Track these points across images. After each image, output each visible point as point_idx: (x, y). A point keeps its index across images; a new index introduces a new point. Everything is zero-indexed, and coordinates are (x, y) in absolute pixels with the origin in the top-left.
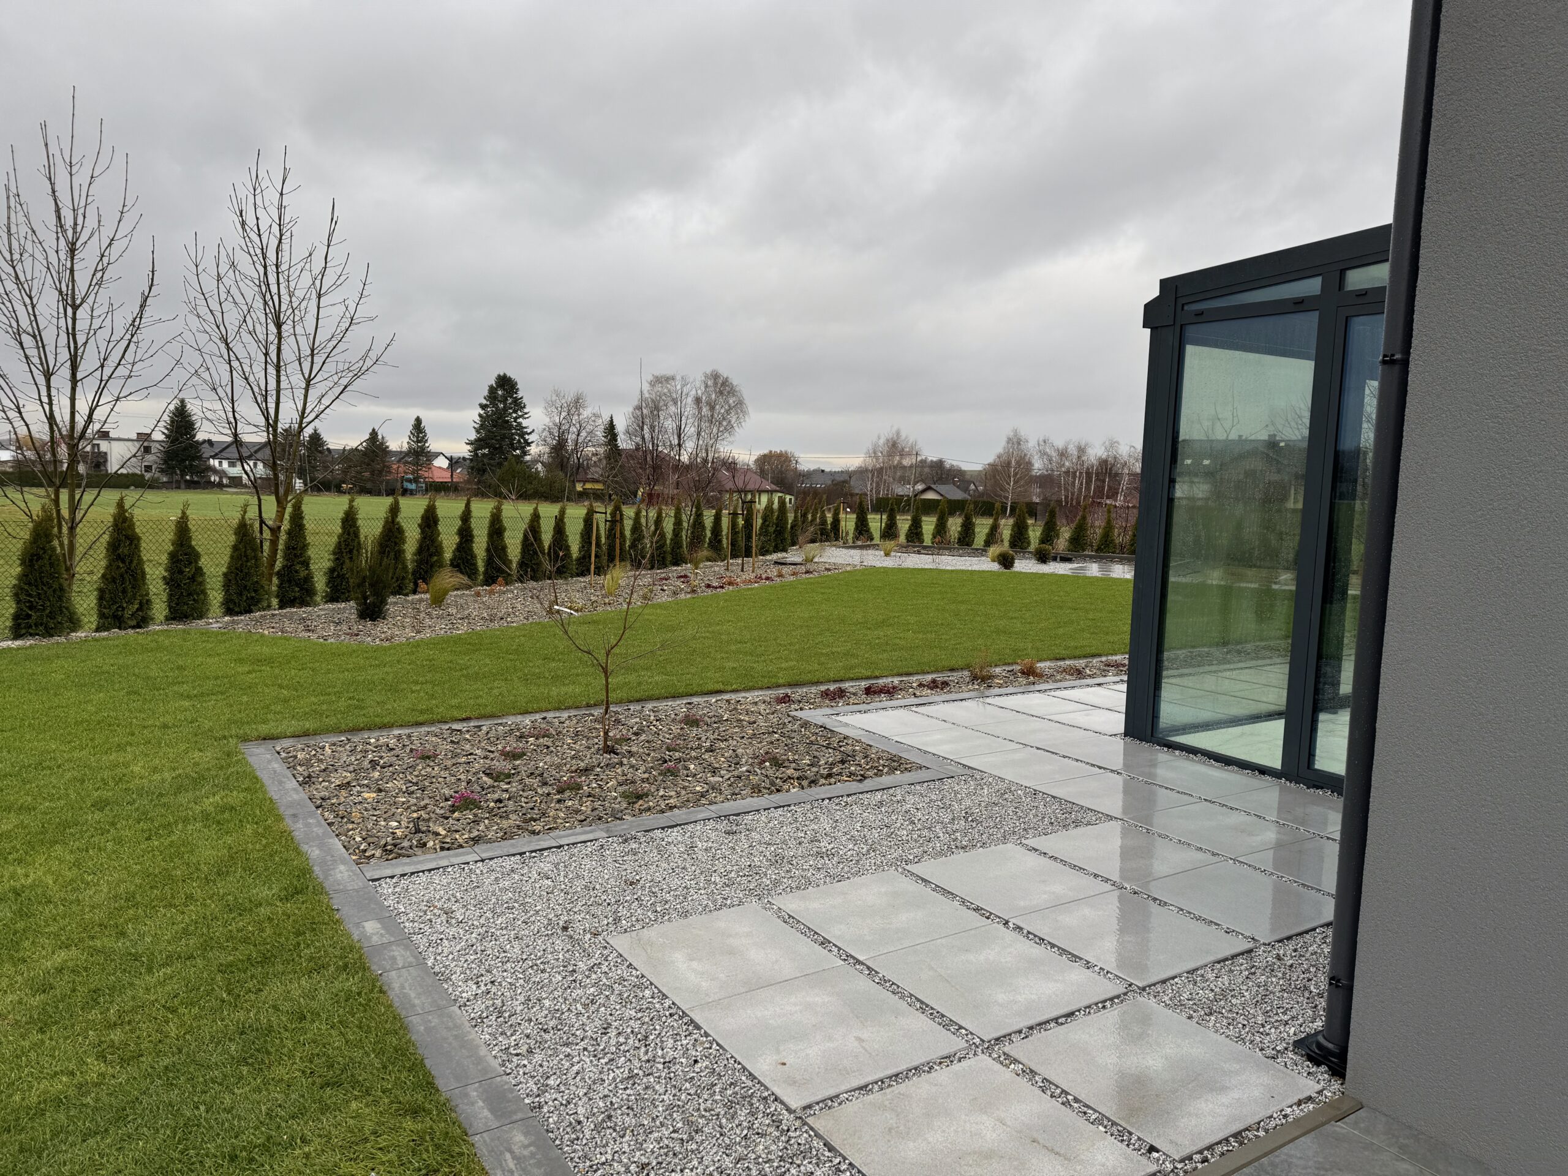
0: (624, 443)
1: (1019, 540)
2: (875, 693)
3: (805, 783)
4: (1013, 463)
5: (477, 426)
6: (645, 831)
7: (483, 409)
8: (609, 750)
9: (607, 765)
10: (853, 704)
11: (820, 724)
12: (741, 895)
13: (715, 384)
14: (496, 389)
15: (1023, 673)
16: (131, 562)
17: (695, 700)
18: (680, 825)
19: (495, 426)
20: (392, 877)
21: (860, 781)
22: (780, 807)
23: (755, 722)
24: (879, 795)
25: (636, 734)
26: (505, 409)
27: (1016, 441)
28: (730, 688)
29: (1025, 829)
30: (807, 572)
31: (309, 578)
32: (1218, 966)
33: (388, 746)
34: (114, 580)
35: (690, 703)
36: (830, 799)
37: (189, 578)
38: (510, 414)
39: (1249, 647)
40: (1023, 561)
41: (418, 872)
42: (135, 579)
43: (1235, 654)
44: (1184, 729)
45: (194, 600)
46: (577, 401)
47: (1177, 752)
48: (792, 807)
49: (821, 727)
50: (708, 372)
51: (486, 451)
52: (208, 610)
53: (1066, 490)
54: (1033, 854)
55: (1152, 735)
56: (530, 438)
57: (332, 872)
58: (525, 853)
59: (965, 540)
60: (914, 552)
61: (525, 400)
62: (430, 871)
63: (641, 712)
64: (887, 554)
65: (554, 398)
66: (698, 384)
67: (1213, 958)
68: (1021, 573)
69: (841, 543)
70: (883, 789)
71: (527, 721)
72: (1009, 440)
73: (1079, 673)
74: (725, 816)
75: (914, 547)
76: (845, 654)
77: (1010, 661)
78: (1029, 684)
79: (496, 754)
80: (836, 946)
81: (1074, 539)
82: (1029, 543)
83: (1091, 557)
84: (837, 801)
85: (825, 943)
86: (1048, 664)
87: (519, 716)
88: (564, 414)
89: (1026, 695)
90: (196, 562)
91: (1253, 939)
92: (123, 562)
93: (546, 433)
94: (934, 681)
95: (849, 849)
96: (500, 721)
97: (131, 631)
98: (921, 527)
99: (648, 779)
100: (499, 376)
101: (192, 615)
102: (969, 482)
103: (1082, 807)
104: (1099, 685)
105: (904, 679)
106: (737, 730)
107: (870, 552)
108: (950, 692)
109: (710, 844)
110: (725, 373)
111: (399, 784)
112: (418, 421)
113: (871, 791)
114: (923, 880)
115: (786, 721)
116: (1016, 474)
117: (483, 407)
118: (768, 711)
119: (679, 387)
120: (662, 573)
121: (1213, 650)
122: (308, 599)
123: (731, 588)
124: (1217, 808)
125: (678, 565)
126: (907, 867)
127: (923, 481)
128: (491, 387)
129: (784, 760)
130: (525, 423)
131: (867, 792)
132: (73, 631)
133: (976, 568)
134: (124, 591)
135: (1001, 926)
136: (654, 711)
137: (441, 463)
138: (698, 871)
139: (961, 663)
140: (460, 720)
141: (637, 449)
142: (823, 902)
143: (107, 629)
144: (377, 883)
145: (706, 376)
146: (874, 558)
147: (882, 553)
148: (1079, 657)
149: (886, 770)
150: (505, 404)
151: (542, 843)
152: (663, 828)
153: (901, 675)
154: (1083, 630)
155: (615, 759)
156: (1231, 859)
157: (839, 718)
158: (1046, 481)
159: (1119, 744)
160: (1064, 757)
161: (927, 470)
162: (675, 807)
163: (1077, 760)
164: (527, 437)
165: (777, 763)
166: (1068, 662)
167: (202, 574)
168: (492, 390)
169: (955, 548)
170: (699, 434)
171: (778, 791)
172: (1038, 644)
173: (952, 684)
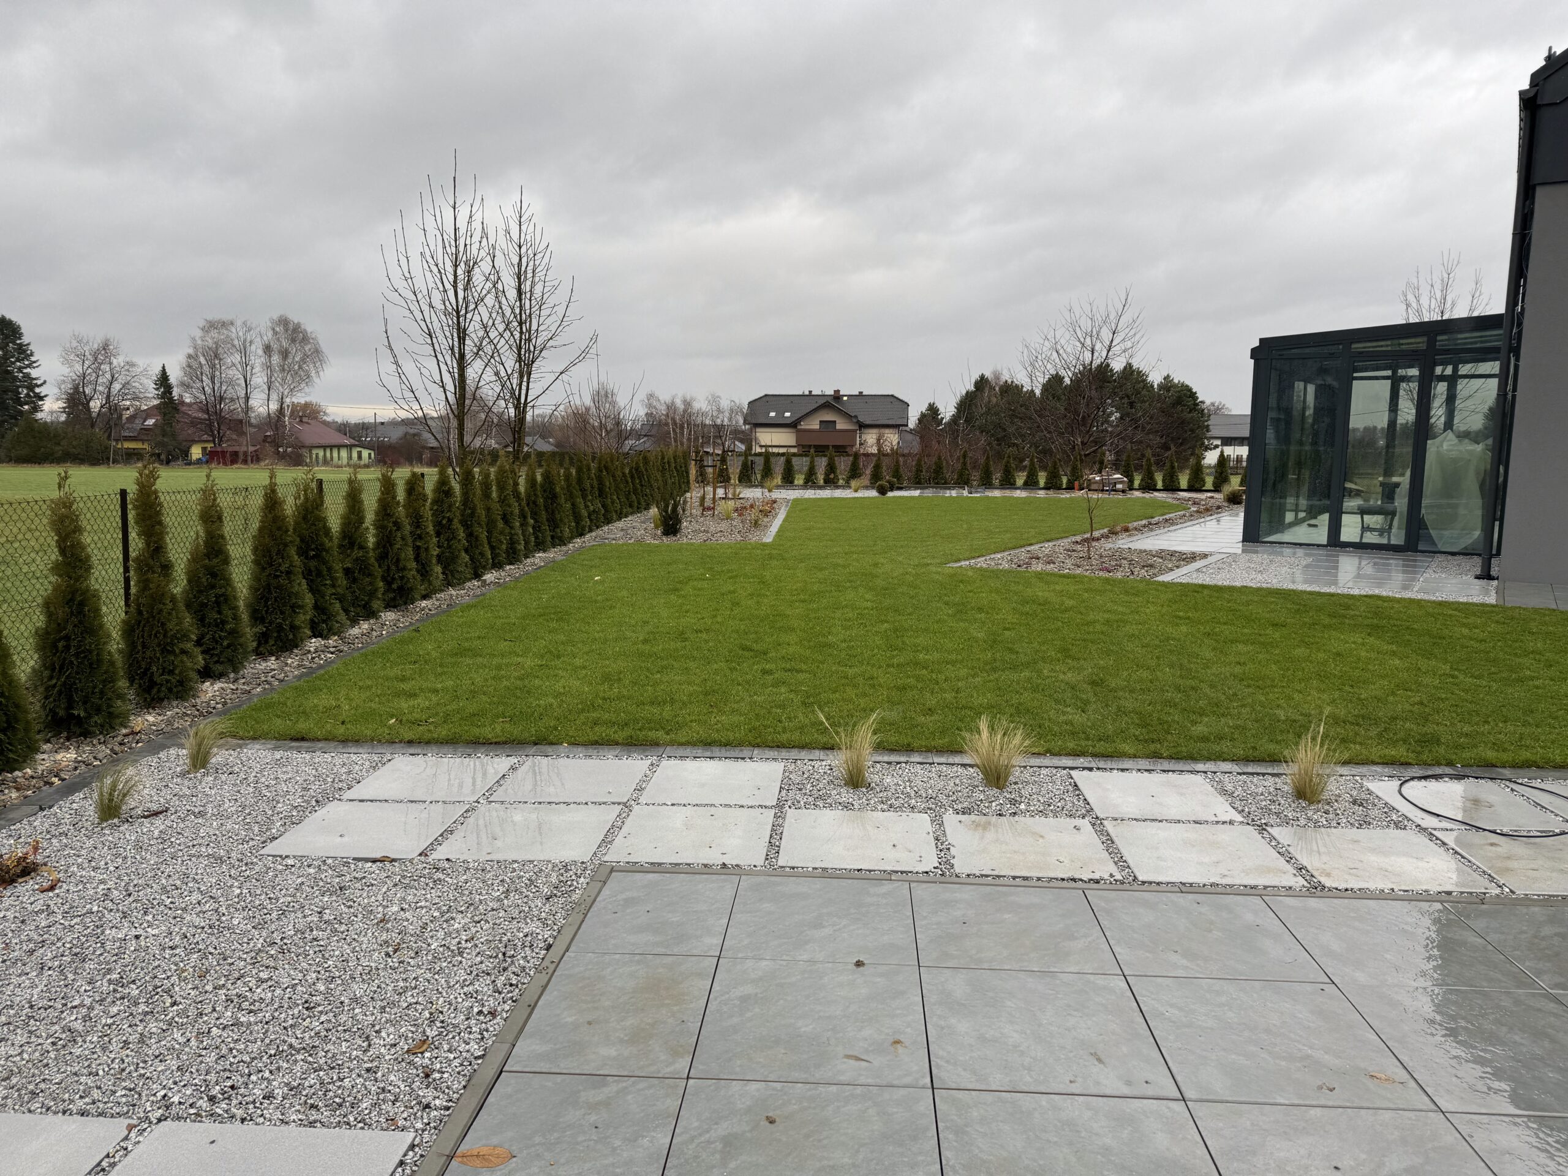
13: (286, 330)
27: (602, 394)
56: (42, 391)
61: (32, 347)
65: (75, 344)
66: (264, 330)
75: (788, 486)
88: (88, 363)
119: (240, 333)
141: (197, 402)
145: (273, 322)
164: (37, 389)
170: (269, 383)
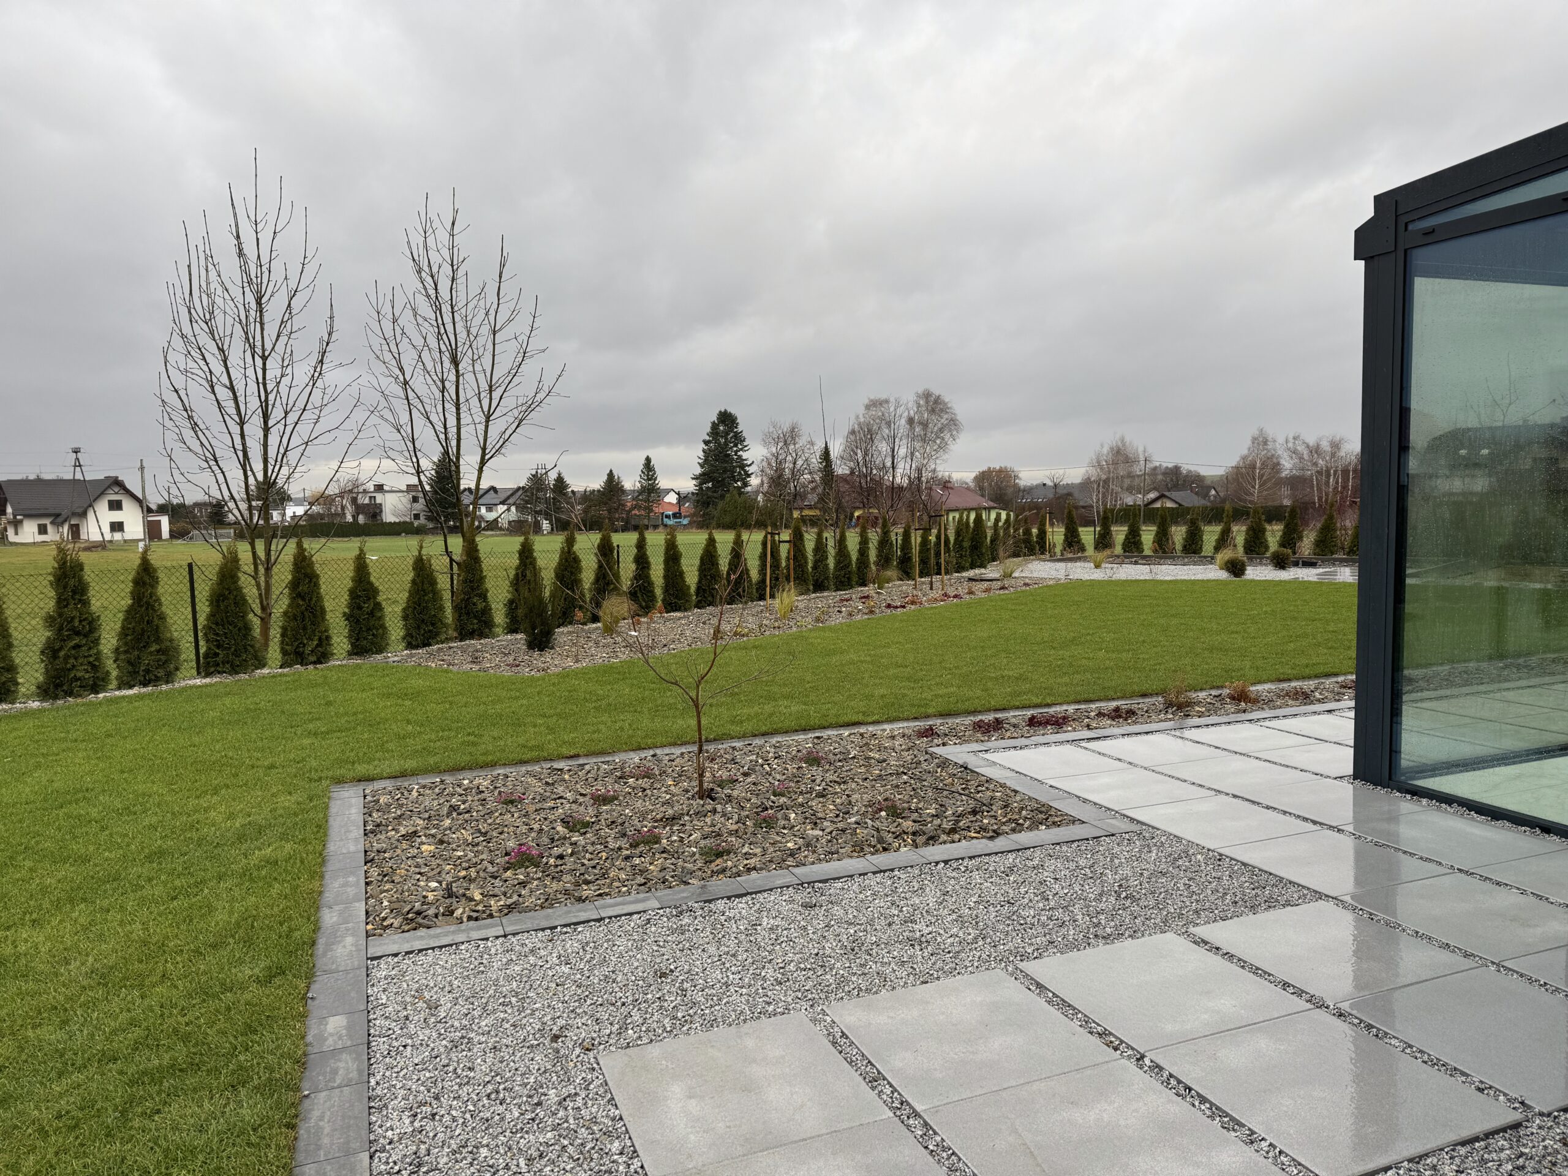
0: (841, 469)
1: (1255, 546)
2: (1040, 724)
3: (920, 840)
4: (1258, 465)
5: (701, 461)
6: (705, 902)
7: (706, 445)
8: (707, 794)
9: (697, 814)
10: (1009, 738)
11: (961, 762)
12: (790, 999)
13: (927, 402)
14: (718, 425)
15: (1233, 698)
16: (311, 599)
17: (825, 734)
18: (751, 894)
19: (717, 460)
20: (396, 955)
21: (991, 838)
22: (881, 871)
23: (884, 761)
24: (1011, 856)
25: (745, 775)
26: (726, 444)
27: (1260, 441)
28: (870, 720)
29: (1196, 912)
30: (1002, 588)
31: (487, 611)
32: (1463, 1151)
33: (478, 788)
34: (295, 618)
35: (818, 738)
36: (946, 862)
37: (368, 614)
38: (731, 448)
39: (1534, 660)
40: (1259, 568)
41: (427, 949)
42: (315, 616)
43: (1515, 670)
44: (1434, 770)
45: (373, 635)
46: (793, 430)
47: (1424, 801)
48: (896, 873)
49: (962, 766)
50: (920, 391)
51: (710, 485)
52: (387, 644)
53: (1319, 489)
54: (1201, 951)
55: (1390, 779)
56: (751, 470)
57: (334, 947)
58: (556, 927)
59: (1192, 548)
60: (1131, 563)
61: (744, 434)
62: (441, 947)
63: (761, 747)
64: (1097, 566)
65: (771, 429)
66: (910, 405)
67: (1453, 1137)
68: (1253, 581)
69: (1048, 556)
70: (1018, 850)
71: (635, 758)
72: (1254, 439)
73: (1305, 697)
74: (809, 883)
75: (1132, 557)
76: (1017, 678)
77: (1218, 684)
78: (1238, 712)
79: (587, 798)
80: (891, 1086)
81: (1321, 541)
82: (1267, 548)
83: (1341, 561)
84: (955, 865)
85: (875, 1080)
86: (1267, 686)
87: (631, 753)
88: (781, 444)
89: (1232, 727)
90: (375, 598)
91: (1522, 1103)
92: (303, 599)
93: (765, 464)
94: (1117, 709)
95: (950, 934)
96: (607, 759)
97: (311, 667)
98: (1139, 535)
99: (737, 831)
100: (720, 412)
101: (371, 650)
102: (1209, 488)
103: (1281, 879)
104: (1329, 711)
105: (1083, 706)
106: (863, 770)
107: (1078, 564)
108: (1135, 723)
109: (778, 922)
110: (936, 391)
111: (467, 835)
112: (648, 460)
113: (1002, 853)
114: (1039, 985)
115: (922, 759)
116: (1261, 476)
117: (706, 443)
118: (903, 747)
119: (892, 409)
120: (846, 594)
121: (1484, 665)
122: (487, 630)
123: (913, 607)
124: (1474, 882)
125: (865, 585)
126: (1021, 965)
127: (1155, 489)
128: (713, 423)
129: (904, 809)
130: (745, 455)
131: (996, 854)
132: (257, 668)
133: (1199, 577)
134: (305, 628)
135: (1131, 1065)
136: (775, 747)
137: (672, 498)
138: (750, 960)
139: (1156, 686)
140: (567, 757)
141: (852, 473)
142: (892, 1014)
143: (290, 666)
144: (375, 962)
145: (918, 396)
146: (1082, 571)
147: (1092, 565)
148: (1309, 678)
149: (1028, 823)
150: (726, 439)
151: (583, 914)
152: (729, 898)
153: (1078, 702)
154: (1319, 645)
155: (709, 805)
156: (1493, 963)
157: (988, 756)
158: (1296, 482)
159: (1347, 790)
160: (1268, 808)
161: (1160, 477)
162: (754, 868)
163: (1285, 813)
164: (747, 468)
165: (895, 813)
166: (1294, 684)
167: (381, 609)
168: (714, 426)
169: (1179, 557)
170: (912, 454)
171: (885, 849)
172: (1259, 663)
173: (1140, 713)
